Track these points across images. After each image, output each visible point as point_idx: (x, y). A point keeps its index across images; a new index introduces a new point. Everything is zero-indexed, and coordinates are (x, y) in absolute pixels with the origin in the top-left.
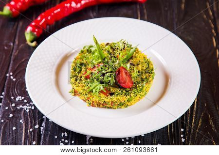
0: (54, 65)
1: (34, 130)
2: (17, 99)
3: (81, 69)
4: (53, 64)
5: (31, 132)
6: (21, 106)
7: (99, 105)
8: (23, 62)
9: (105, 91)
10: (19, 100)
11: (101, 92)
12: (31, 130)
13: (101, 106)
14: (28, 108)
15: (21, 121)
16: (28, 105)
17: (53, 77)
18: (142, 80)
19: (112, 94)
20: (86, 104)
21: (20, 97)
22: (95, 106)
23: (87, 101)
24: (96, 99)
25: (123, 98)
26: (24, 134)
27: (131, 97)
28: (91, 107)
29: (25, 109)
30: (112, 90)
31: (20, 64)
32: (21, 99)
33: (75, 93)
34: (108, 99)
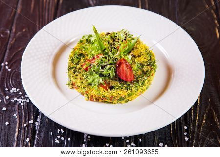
0: (52, 55)
1: (29, 125)
2: (12, 91)
3: (80, 60)
4: (50, 54)
5: (25, 128)
6: (15, 99)
7: (98, 99)
9: (105, 85)
10: (14, 92)
11: (101, 85)
12: (25, 125)
13: (100, 100)
14: (23, 100)
15: (15, 115)
16: (23, 97)
17: (50, 68)
18: (144, 73)
19: (111, 88)
20: (85, 98)
21: (15, 89)
22: (93, 101)
23: (86, 95)
24: (95, 93)
25: (123, 93)
26: (17, 130)
27: (131, 91)
28: (90, 102)
29: (20, 102)
30: (113, 84)
31: (17, 53)
33: (73, 85)
34: (107, 94)
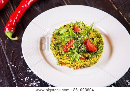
0: (38, 49)
2: (26, 80)
3: (58, 47)
6: (31, 84)
7: (81, 67)
8: (13, 52)
9: (83, 58)
10: (27, 80)
11: (81, 58)
14: (36, 83)
16: (34, 81)
19: (87, 58)
20: (72, 69)
21: (27, 78)
22: (78, 69)
23: (73, 67)
24: (79, 64)
25: (95, 59)
27: (99, 56)
29: (35, 85)
30: (86, 55)
32: (28, 79)
33: (62, 63)
